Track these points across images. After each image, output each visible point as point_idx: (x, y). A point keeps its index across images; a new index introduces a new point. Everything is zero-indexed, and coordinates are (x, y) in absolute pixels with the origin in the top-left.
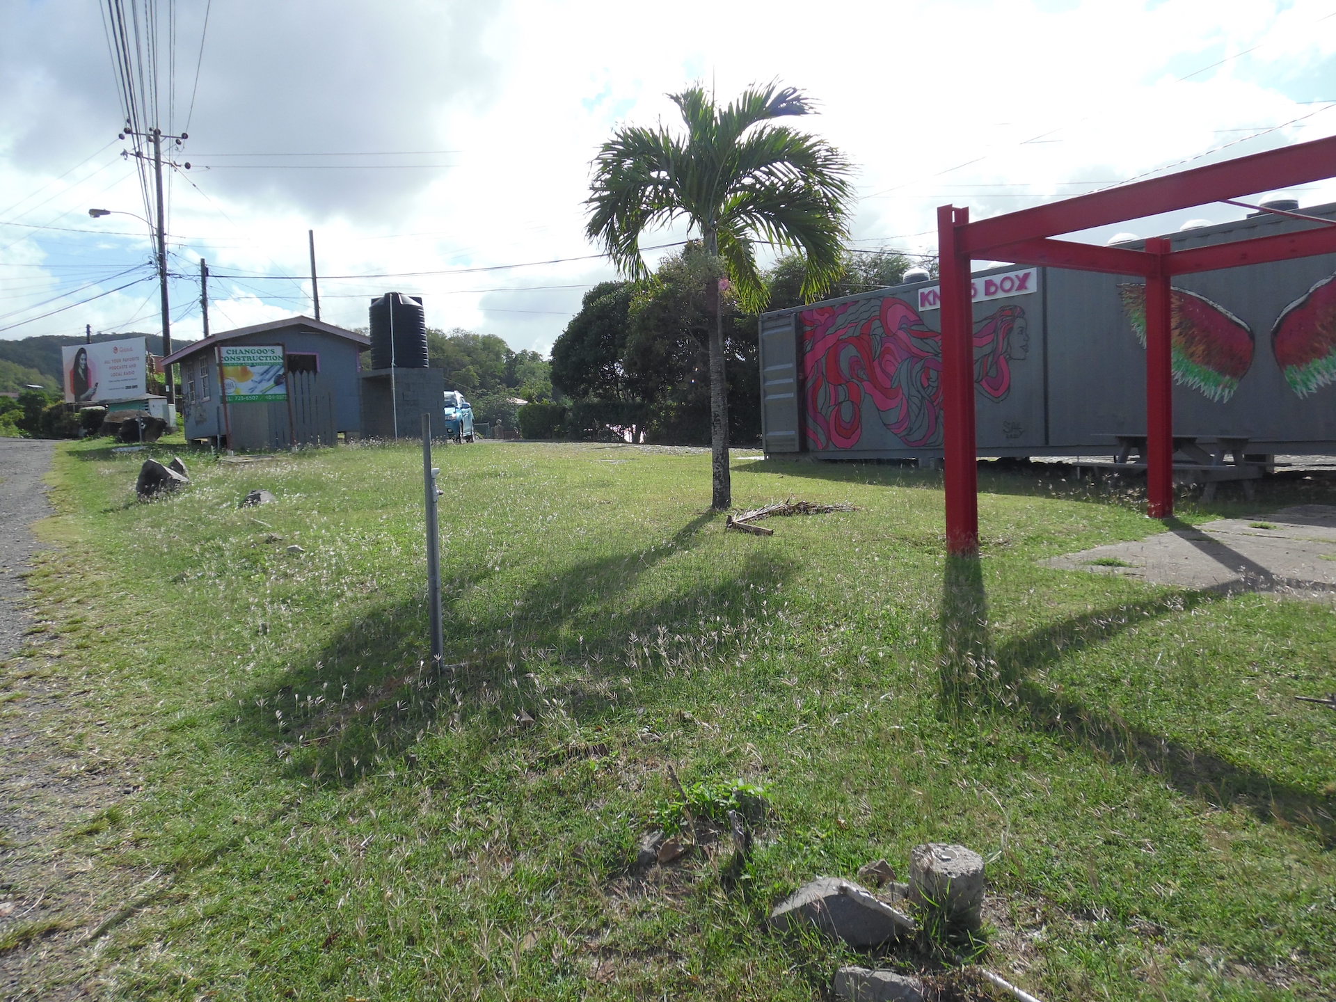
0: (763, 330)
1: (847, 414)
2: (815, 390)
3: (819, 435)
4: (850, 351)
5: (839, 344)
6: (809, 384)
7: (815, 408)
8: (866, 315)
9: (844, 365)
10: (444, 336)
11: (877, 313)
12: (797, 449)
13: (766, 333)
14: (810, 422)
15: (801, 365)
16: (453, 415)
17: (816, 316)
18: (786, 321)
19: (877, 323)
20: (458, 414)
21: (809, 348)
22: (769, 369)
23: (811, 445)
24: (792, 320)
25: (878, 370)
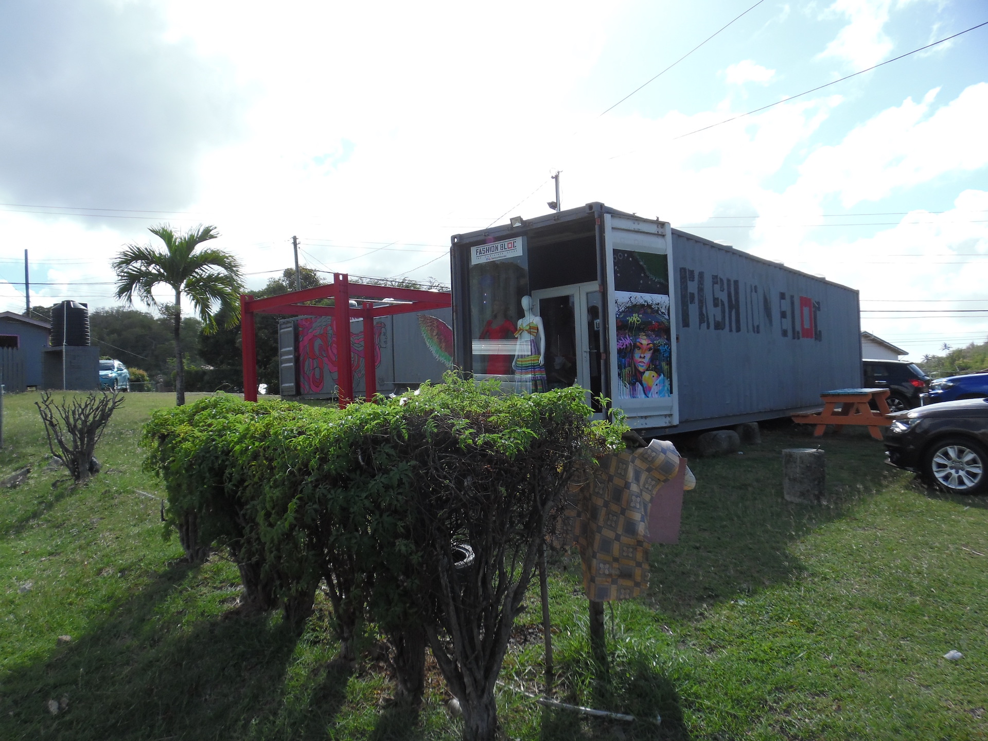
0: (281, 329)
1: (317, 376)
2: (304, 361)
3: (305, 387)
4: (318, 342)
5: (315, 337)
6: (301, 359)
7: (304, 371)
8: (325, 324)
9: (316, 349)
10: (152, 318)
11: (330, 323)
12: (294, 393)
13: (282, 331)
14: (302, 379)
15: (297, 349)
16: (110, 375)
17: (304, 323)
18: (289, 325)
19: (329, 328)
20: (114, 375)
21: (301, 339)
22: (283, 350)
23: (302, 391)
24: (292, 325)
25: (330, 351)
